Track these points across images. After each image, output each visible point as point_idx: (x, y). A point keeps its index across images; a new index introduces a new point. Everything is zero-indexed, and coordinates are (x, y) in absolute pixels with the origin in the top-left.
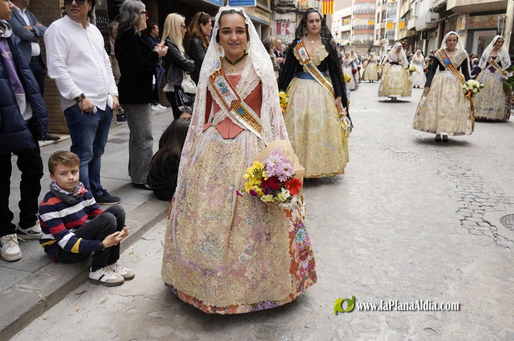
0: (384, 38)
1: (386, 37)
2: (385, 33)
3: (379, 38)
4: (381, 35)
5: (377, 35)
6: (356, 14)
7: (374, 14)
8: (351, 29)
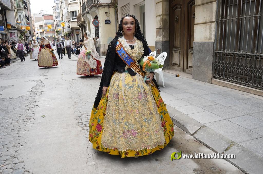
6: (45, 24)
7: (54, 24)
8: (44, 31)
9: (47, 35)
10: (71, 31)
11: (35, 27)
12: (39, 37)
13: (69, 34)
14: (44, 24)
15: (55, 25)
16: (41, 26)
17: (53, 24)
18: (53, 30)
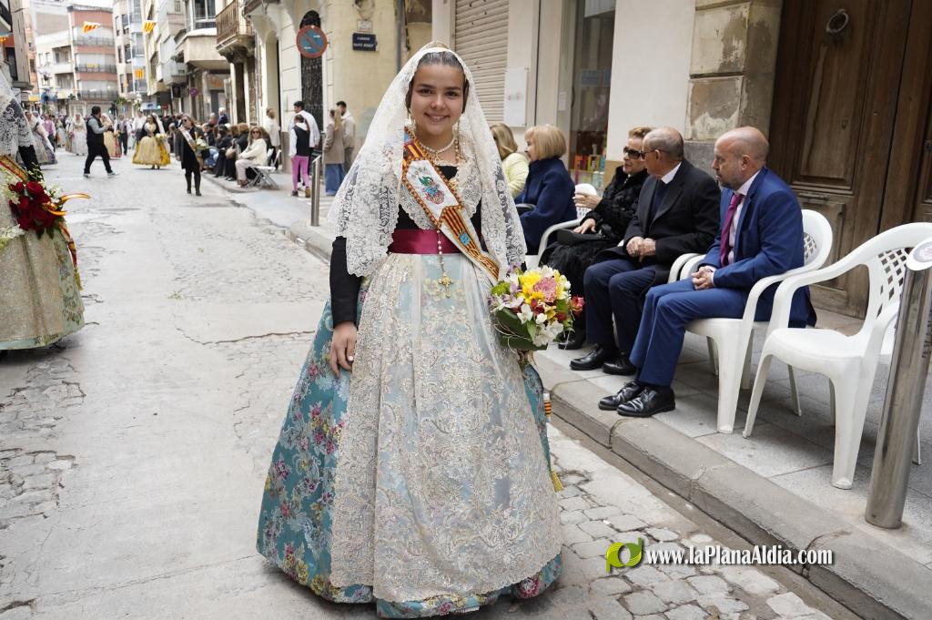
0: (132, 90)
1: (136, 90)
2: (134, 82)
3: (126, 89)
4: (128, 82)
5: (122, 85)
6: (79, 45)
7: (113, 47)
8: (74, 71)
9: (86, 90)
10: (186, 74)
11: (38, 52)
13: (179, 88)
14: (74, 41)
15: (119, 51)
16: (61, 52)
17: (108, 46)
18: (112, 71)
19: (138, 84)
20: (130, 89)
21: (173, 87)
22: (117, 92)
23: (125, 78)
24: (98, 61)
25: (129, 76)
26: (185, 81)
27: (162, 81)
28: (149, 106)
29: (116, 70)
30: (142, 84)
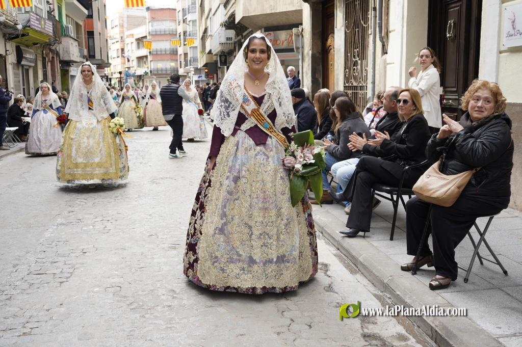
0: (187, 66)
1: (190, 65)
2: (189, 59)
3: (183, 65)
4: (185, 61)
5: (181, 62)
6: (152, 35)
7: (176, 35)
8: (148, 54)
9: (156, 67)
10: (232, 41)
11: (126, 42)
12: (132, 71)
13: (226, 56)
14: (149, 32)
15: (180, 36)
16: (140, 41)
17: (173, 34)
18: (174, 52)
19: (192, 59)
20: (186, 65)
21: (220, 56)
22: (177, 68)
23: (183, 56)
24: (164, 45)
25: (186, 54)
26: (233, 48)
27: (210, 52)
28: (199, 77)
29: (177, 52)
30: (195, 60)
